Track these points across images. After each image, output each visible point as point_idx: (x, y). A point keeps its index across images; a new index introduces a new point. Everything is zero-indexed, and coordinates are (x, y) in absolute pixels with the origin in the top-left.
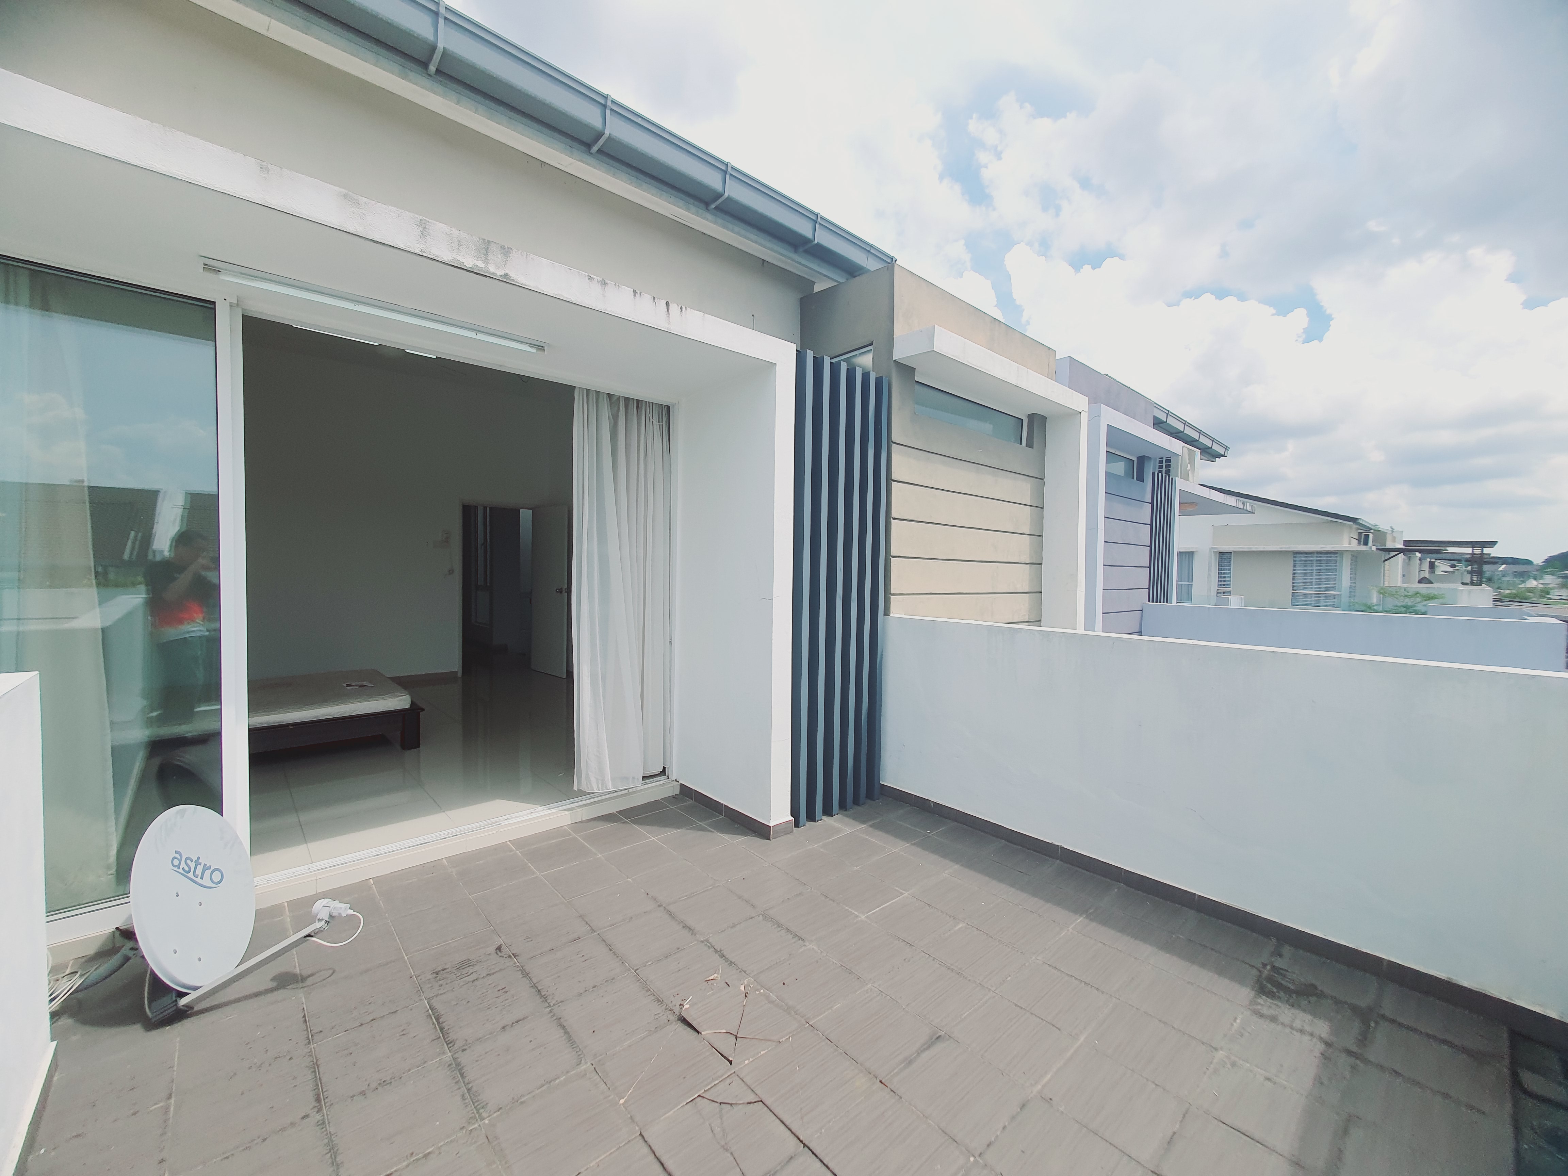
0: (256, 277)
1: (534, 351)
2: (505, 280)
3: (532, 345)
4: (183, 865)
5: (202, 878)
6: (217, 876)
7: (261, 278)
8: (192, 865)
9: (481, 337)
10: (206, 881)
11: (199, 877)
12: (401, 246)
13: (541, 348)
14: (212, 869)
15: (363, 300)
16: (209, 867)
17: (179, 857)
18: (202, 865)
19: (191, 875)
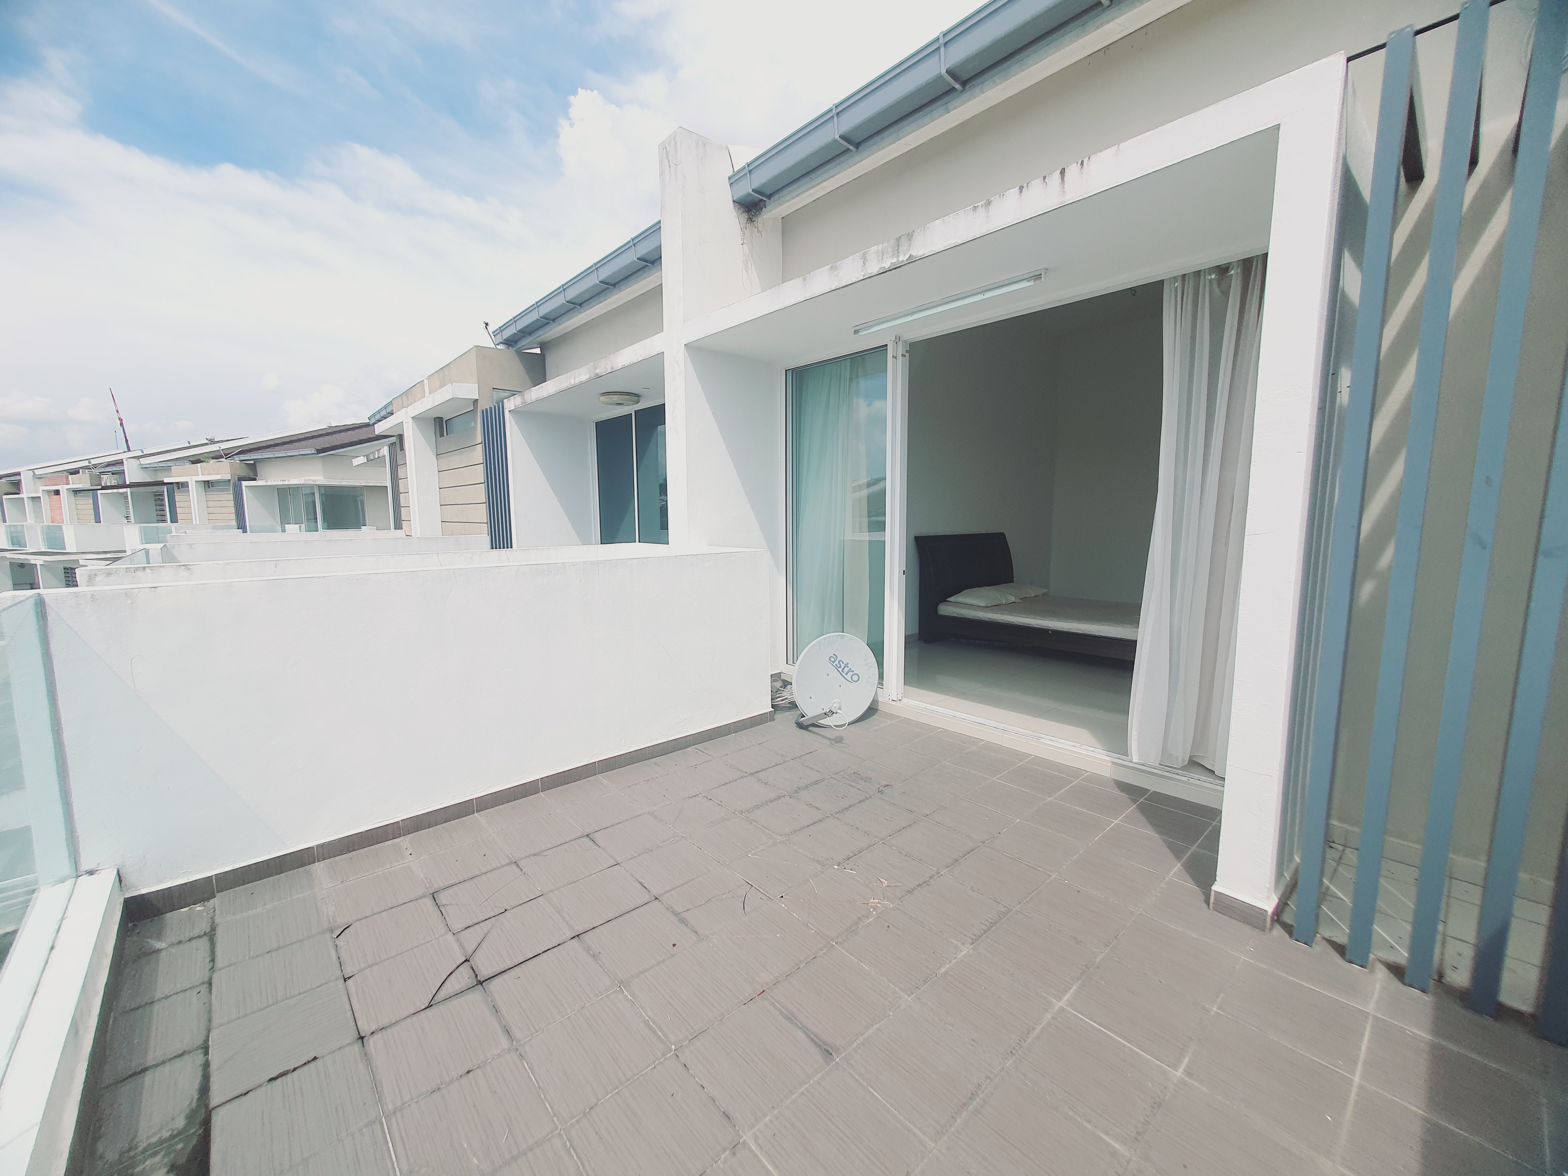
0: (869, 326)
1: (1032, 283)
2: (912, 261)
3: (1028, 279)
4: (837, 662)
5: (846, 674)
6: (855, 678)
7: (874, 325)
8: (843, 666)
9: (988, 295)
10: (848, 677)
11: (845, 673)
12: (854, 280)
13: (1038, 277)
14: (854, 673)
15: (915, 310)
16: (853, 671)
17: (835, 658)
18: (849, 668)
19: (840, 670)
